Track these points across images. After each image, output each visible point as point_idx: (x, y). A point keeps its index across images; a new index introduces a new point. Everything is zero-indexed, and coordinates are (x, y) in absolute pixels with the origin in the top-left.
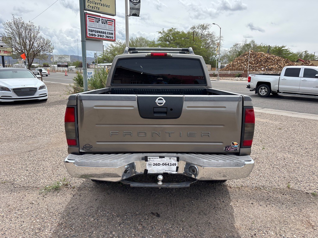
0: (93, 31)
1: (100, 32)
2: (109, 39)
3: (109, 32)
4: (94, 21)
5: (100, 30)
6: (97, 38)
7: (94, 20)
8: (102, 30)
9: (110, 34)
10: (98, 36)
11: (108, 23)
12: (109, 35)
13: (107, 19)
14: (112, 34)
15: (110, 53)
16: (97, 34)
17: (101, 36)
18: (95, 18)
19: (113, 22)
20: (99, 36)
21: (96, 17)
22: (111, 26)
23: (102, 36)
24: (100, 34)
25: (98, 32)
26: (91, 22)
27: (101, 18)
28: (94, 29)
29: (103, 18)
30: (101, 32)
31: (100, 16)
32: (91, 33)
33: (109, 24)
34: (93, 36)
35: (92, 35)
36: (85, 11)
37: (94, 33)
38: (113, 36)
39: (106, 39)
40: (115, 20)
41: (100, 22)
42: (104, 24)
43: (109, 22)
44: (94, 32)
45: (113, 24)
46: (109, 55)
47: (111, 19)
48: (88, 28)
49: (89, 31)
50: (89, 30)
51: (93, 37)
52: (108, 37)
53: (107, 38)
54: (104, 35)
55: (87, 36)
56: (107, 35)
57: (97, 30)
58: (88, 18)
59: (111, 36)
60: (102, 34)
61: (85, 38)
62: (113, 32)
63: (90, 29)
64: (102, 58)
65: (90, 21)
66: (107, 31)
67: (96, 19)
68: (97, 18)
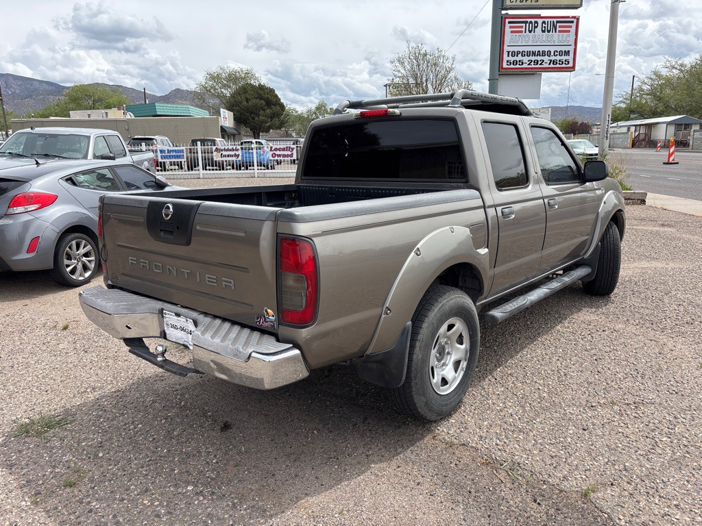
0: (518, 53)
1: (534, 54)
2: (558, 66)
3: (559, 49)
4: (524, 29)
5: (536, 49)
6: (526, 68)
7: (522, 27)
8: (541, 49)
9: (561, 53)
10: (529, 64)
11: (558, 29)
12: (558, 58)
13: (555, 20)
14: (567, 53)
15: (648, 94)
16: (526, 59)
17: (536, 62)
18: (526, 22)
19: (574, 25)
20: (533, 63)
21: (529, 20)
22: (565, 34)
23: (540, 63)
24: (533, 58)
25: (529, 54)
26: (514, 34)
27: (540, 21)
28: (521, 49)
29: (546, 20)
30: (539, 54)
31: (539, 17)
32: (512, 59)
33: (560, 31)
34: (518, 66)
35: (515, 63)
36: (503, 12)
37: (519, 58)
38: (570, 58)
39: (549, 68)
40: (578, 19)
41: (539, 30)
42: (549, 31)
43: (560, 27)
44: (520, 55)
45: (573, 30)
46: (646, 99)
47: (568, 17)
48: (506, 49)
49: (509, 54)
50: (508, 52)
51: (517, 68)
52: (554, 62)
53: (552, 65)
54: (546, 59)
55: (502, 67)
56: (553, 58)
57: (526, 49)
58: (508, 26)
59: (564, 58)
60: (539, 58)
61: (497, 73)
62: (571, 49)
63: (511, 49)
64: (625, 108)
65: (512, 32)
66: (552, 49)
67: (528, 25)
68: (531, 22)
